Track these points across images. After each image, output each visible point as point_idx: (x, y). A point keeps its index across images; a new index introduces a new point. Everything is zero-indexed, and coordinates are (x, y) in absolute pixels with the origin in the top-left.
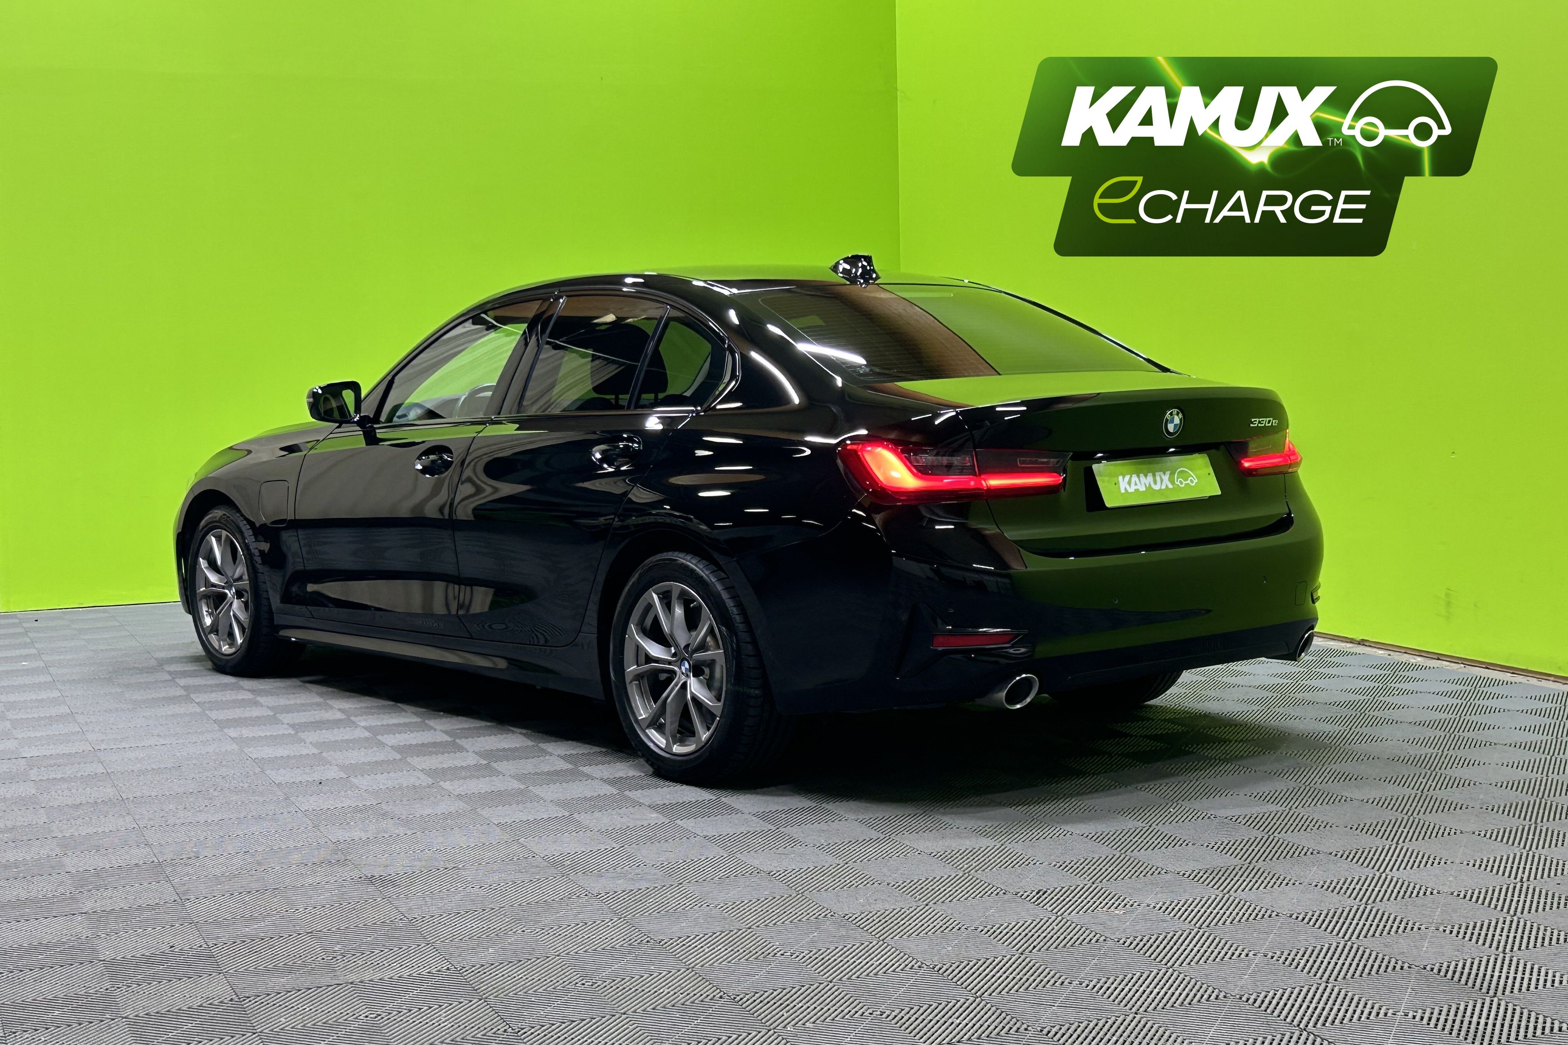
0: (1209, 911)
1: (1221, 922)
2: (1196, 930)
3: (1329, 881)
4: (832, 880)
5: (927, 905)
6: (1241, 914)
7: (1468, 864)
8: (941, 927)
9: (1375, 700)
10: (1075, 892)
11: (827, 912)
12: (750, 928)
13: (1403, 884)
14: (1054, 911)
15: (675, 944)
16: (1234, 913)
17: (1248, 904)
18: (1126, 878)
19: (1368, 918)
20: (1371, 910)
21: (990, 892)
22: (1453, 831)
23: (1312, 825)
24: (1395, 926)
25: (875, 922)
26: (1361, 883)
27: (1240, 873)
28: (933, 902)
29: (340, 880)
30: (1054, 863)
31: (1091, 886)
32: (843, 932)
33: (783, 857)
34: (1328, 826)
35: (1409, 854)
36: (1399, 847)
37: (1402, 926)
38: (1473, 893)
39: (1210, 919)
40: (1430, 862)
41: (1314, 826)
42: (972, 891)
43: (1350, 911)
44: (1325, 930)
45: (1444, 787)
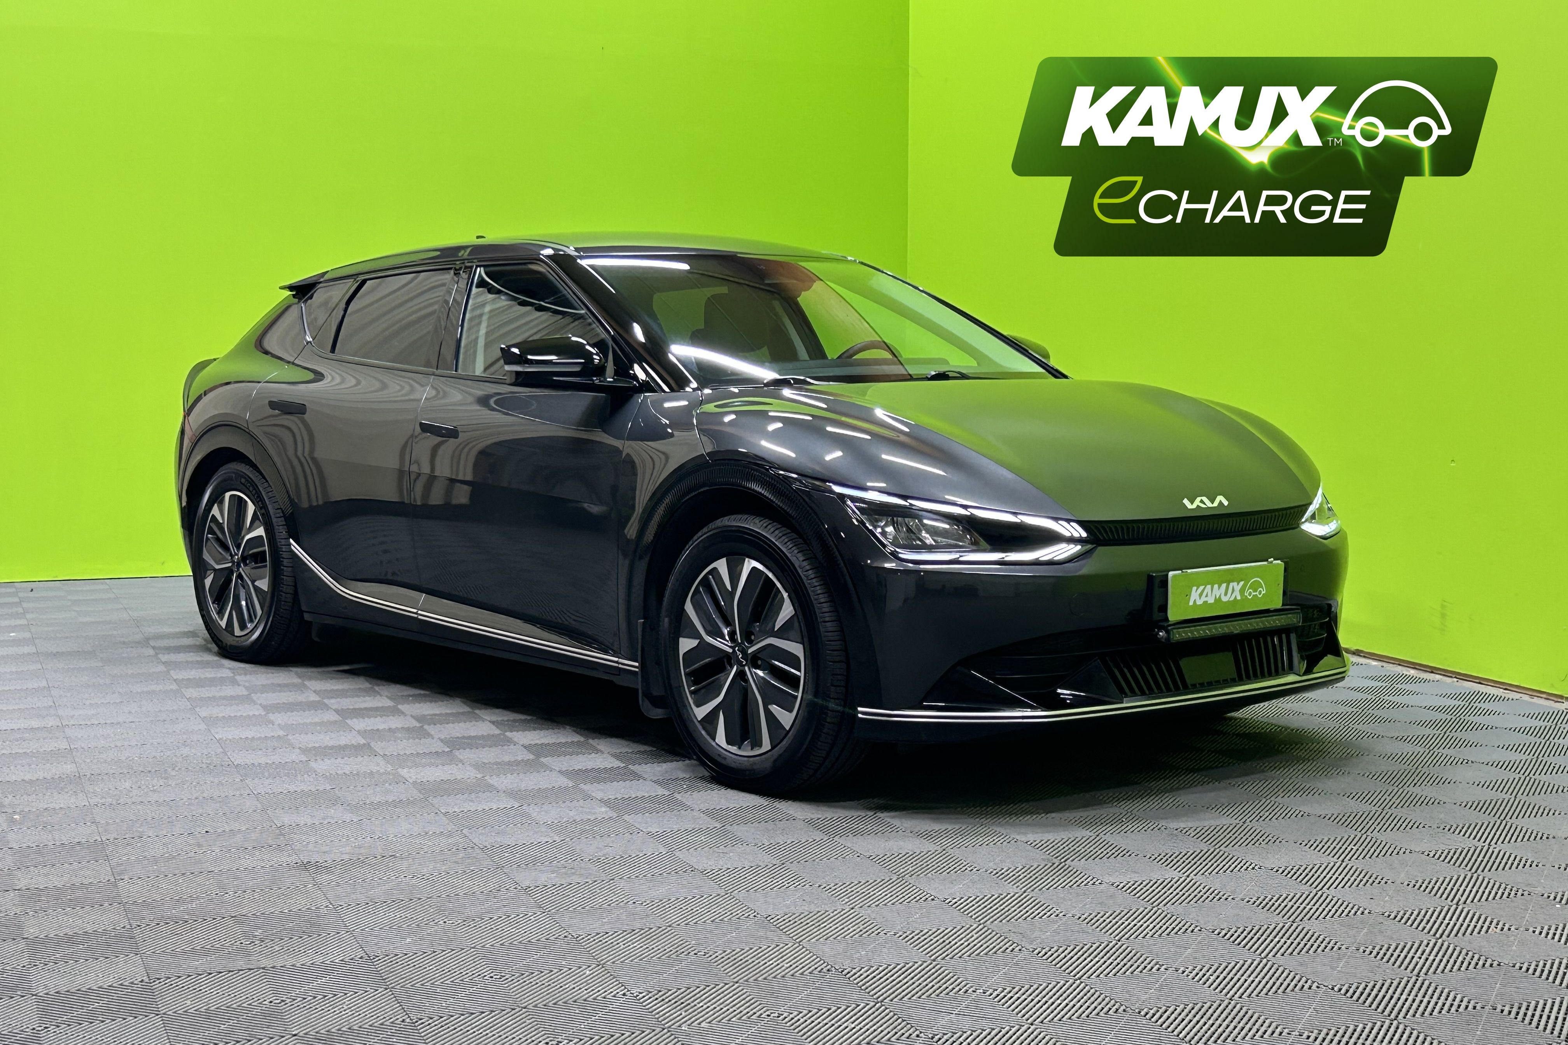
0: (1133, 923)
1: (1142, 935)
2: (1114, 942)
3: (1262, 897)
4: (764, 880)
5: (852, 909)
6: (1165, 927)
7: (1408, 885)
8: (861, 931)
9: (1363, 712)
10: (1004, 900)
11: (750, 913)
12: (670, 926)
13: (1337, 902)
14: (977, 920)
15: (592, 939)
16: (1158, 926)
17: (1174, 918)
18: (1059, 888)
19: (1291, 936)
20: (1297, 928)
21: (918, 898)
22: (1403, 850)
23: (1261, 839)
24: (1316, 945)
25: (796, 924)
26: (1294, 901)
27: (1176, 886)
28: (859, 906)
29: (276, 865)
30: (991, 870)
31: (1022, 895)
32: (761, 933)
33: (722, 855)
34: (1278, 841)
35: (1352, 872)
36: (1344, 864)
37: (1323, 945)
38: (1405, 914)
39: (1132, 931)
40: (1371, 881)
41: (1263, 840)
42: (901, 896)
43: (1275, 928)
44: (1244, 947)
45: (1407, 804)
